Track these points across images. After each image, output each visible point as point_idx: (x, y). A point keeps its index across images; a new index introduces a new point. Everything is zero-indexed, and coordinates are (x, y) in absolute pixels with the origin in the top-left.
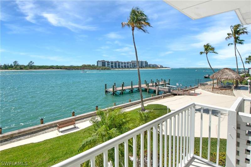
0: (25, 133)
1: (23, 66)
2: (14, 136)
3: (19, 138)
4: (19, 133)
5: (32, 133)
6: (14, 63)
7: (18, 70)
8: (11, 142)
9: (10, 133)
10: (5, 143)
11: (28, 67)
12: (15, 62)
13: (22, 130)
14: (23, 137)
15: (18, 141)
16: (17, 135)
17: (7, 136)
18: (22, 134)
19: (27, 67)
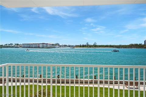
6: (87, 44)
7: (88, 47)
19: (93, 46)
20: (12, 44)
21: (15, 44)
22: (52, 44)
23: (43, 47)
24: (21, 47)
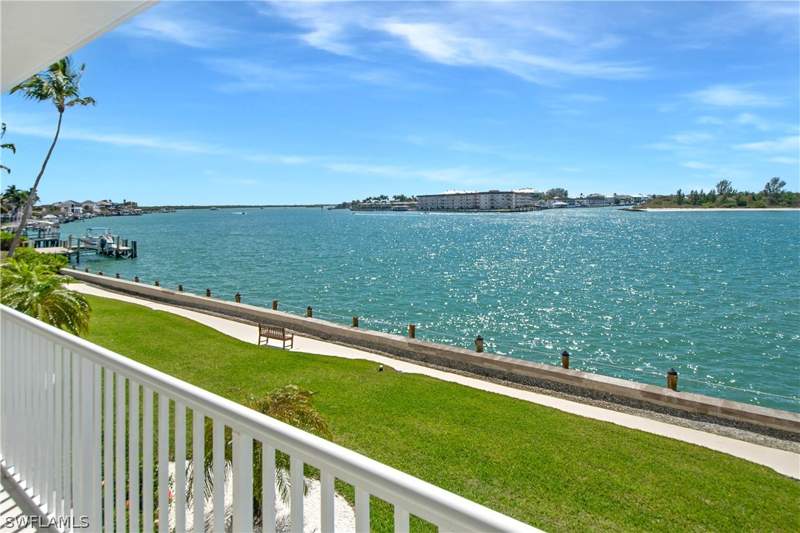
0: (744, 420)
1: (747, 194)
2: (710, 413)
3: (726, 429)
4: (725, 411)
5: (772, 432)
6: (718, 186)
7: (730, 207)
8: (700, 428)
9: (698, 398)
10: (684, 421)
11: (764, 198)
12: (724, 184)
13: (738, 406)
14: (737, 431)
15: (720, 433)
16: (720, 415)
17: (692, 404)
18: (737, 419)
19: (760, 198)
20: (386, 198)
21: (395, 197)
22: (532, 191)
23: (492, 208)
24: (412, 206)
